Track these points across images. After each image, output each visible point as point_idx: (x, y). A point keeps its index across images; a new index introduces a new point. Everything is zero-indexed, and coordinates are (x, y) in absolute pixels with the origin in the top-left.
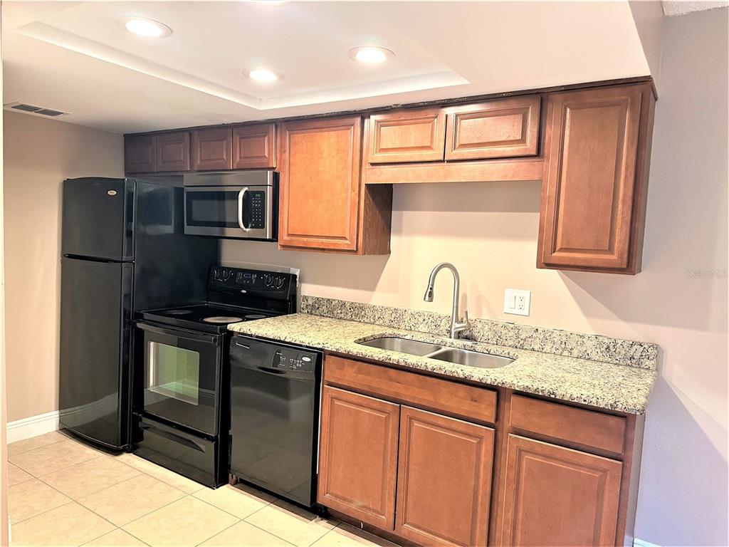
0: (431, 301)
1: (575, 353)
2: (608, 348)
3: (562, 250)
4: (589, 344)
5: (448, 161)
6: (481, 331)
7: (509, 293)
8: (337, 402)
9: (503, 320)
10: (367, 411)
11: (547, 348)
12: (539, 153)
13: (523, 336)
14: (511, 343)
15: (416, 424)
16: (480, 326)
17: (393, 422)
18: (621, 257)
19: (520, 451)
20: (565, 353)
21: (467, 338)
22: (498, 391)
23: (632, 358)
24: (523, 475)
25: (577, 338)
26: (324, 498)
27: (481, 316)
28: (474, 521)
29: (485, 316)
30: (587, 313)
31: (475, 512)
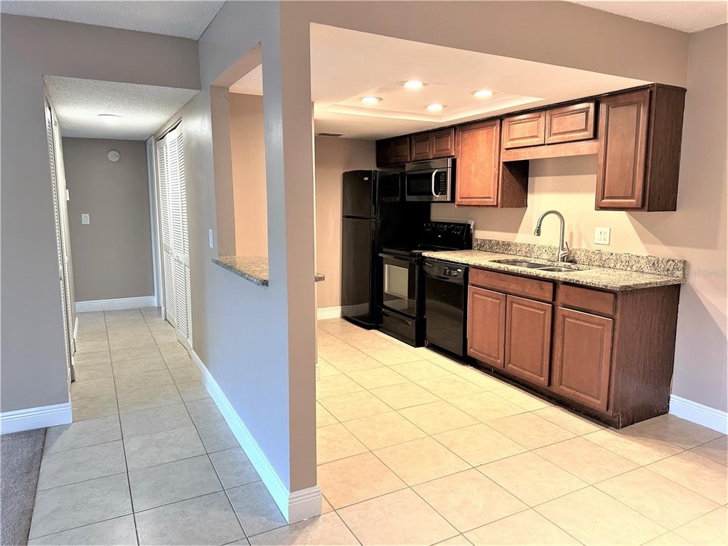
0: (539, 235)
1: (634, 268)
2: (654, 264)
3: (607, 198)
4: (642, 261)
5: (548, 144)
6: (580, 256)
7: (598, 230)
8: (475, 295)
9: (594, 248)
10: (490, 299)
11: (618, 266)
12: (595, 136)
13: (604, 259)
14: (597, 263)
15: (514, 305)
16: (579, 253)
17: (503, 304)
18: (637, 201)
19: (564, 316)
20: (629, 269)
21: (571, 262)
22: (555, 283)
23: (668, 270)
24: (566, 330)
25: (635, 258)
26: (471, 352)
27: (580, 247)
28: (542, 360)
29: (584, 247)
30: (644, 241)
31: (543, 354)
